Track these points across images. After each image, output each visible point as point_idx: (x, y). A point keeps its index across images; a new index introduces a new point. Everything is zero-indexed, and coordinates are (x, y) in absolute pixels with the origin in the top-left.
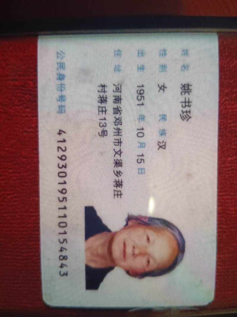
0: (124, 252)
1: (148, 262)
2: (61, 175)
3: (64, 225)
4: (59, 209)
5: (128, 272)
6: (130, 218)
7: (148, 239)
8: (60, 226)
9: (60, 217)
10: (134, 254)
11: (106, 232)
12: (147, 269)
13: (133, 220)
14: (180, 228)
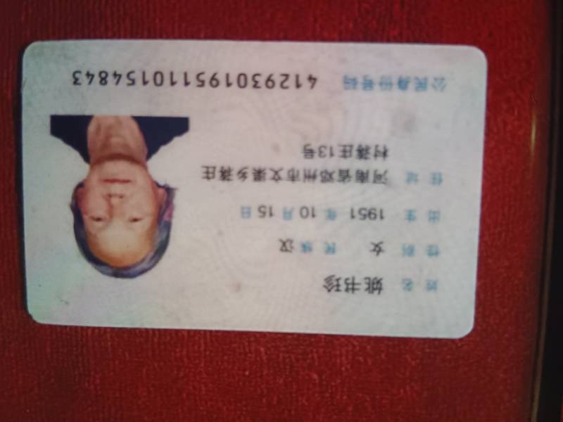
0: (114, 181)
1: (99, 219)
2: (242, 78)
3: (159, 81)
4: (186, 75)
5: (81, 186)
6: (169, 191)
7: (135, 220)
8: (156, 74)
9: (172, 74)
10: (110, 196)
11: (146, 151)
12: (86, 218)
13: (166, 195)
14: (154, 271)
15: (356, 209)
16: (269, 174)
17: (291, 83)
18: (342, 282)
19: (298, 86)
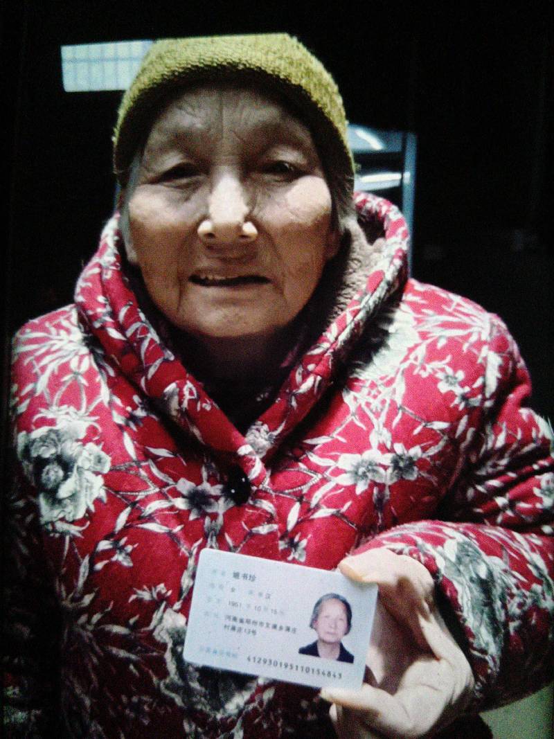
0: (333, 634)
2: (275, 665)
3: (308, 669)
4: (297, 670)
6: (311, 626)
7: (327, 617)
8: (308, 672)
9: (302, 671)
10: (335, 628)
11: (318, 644)
15: (239, 607)
16: (271, 626)
17: (257, 660)
18: (248, 578)
19: (254, 658)
